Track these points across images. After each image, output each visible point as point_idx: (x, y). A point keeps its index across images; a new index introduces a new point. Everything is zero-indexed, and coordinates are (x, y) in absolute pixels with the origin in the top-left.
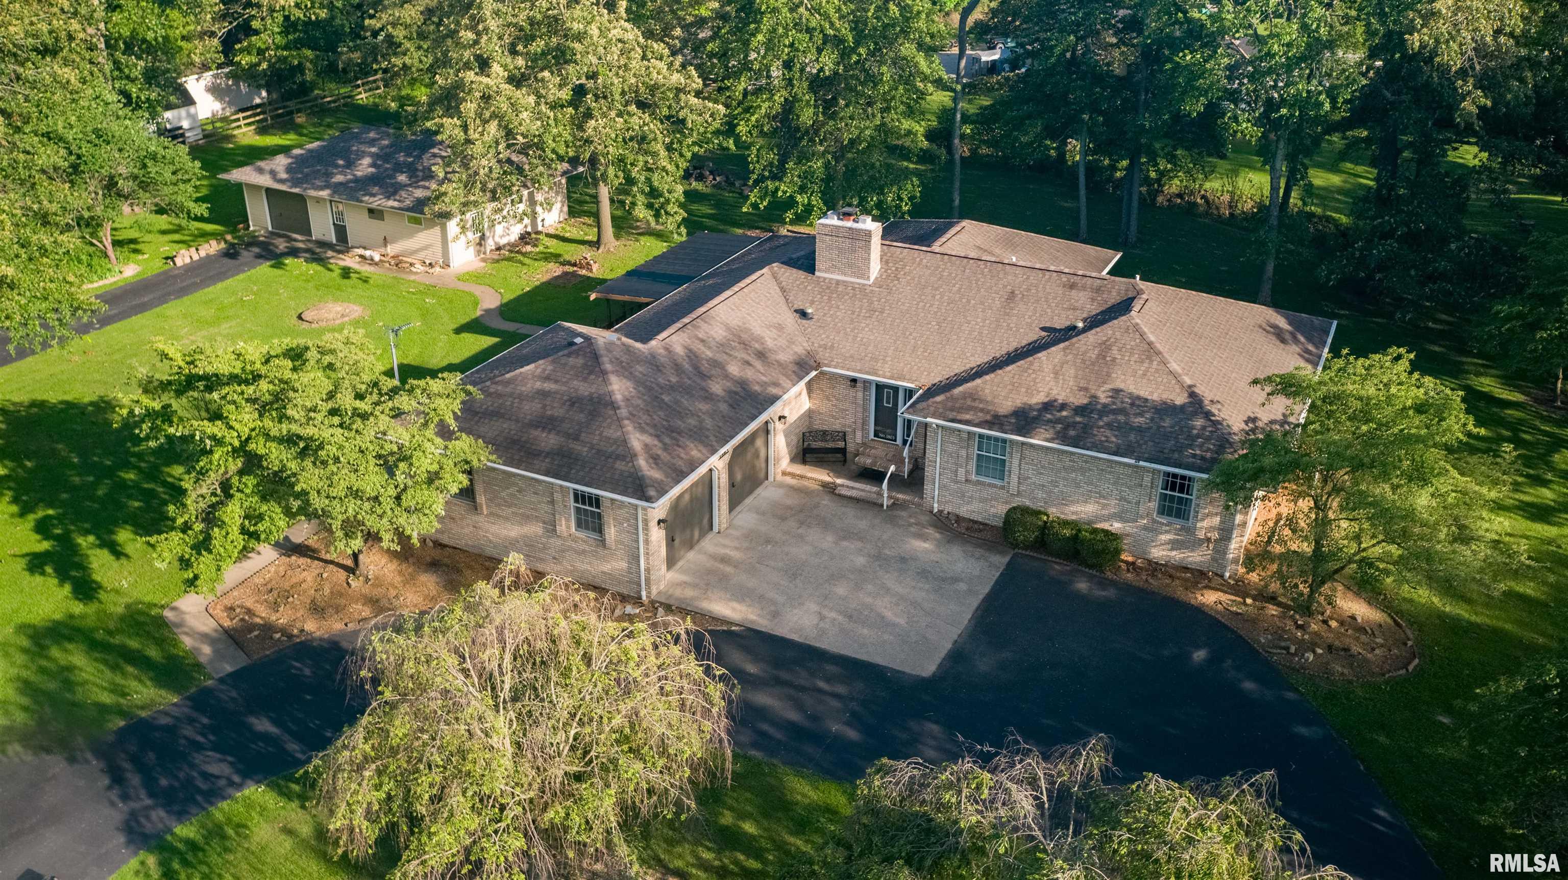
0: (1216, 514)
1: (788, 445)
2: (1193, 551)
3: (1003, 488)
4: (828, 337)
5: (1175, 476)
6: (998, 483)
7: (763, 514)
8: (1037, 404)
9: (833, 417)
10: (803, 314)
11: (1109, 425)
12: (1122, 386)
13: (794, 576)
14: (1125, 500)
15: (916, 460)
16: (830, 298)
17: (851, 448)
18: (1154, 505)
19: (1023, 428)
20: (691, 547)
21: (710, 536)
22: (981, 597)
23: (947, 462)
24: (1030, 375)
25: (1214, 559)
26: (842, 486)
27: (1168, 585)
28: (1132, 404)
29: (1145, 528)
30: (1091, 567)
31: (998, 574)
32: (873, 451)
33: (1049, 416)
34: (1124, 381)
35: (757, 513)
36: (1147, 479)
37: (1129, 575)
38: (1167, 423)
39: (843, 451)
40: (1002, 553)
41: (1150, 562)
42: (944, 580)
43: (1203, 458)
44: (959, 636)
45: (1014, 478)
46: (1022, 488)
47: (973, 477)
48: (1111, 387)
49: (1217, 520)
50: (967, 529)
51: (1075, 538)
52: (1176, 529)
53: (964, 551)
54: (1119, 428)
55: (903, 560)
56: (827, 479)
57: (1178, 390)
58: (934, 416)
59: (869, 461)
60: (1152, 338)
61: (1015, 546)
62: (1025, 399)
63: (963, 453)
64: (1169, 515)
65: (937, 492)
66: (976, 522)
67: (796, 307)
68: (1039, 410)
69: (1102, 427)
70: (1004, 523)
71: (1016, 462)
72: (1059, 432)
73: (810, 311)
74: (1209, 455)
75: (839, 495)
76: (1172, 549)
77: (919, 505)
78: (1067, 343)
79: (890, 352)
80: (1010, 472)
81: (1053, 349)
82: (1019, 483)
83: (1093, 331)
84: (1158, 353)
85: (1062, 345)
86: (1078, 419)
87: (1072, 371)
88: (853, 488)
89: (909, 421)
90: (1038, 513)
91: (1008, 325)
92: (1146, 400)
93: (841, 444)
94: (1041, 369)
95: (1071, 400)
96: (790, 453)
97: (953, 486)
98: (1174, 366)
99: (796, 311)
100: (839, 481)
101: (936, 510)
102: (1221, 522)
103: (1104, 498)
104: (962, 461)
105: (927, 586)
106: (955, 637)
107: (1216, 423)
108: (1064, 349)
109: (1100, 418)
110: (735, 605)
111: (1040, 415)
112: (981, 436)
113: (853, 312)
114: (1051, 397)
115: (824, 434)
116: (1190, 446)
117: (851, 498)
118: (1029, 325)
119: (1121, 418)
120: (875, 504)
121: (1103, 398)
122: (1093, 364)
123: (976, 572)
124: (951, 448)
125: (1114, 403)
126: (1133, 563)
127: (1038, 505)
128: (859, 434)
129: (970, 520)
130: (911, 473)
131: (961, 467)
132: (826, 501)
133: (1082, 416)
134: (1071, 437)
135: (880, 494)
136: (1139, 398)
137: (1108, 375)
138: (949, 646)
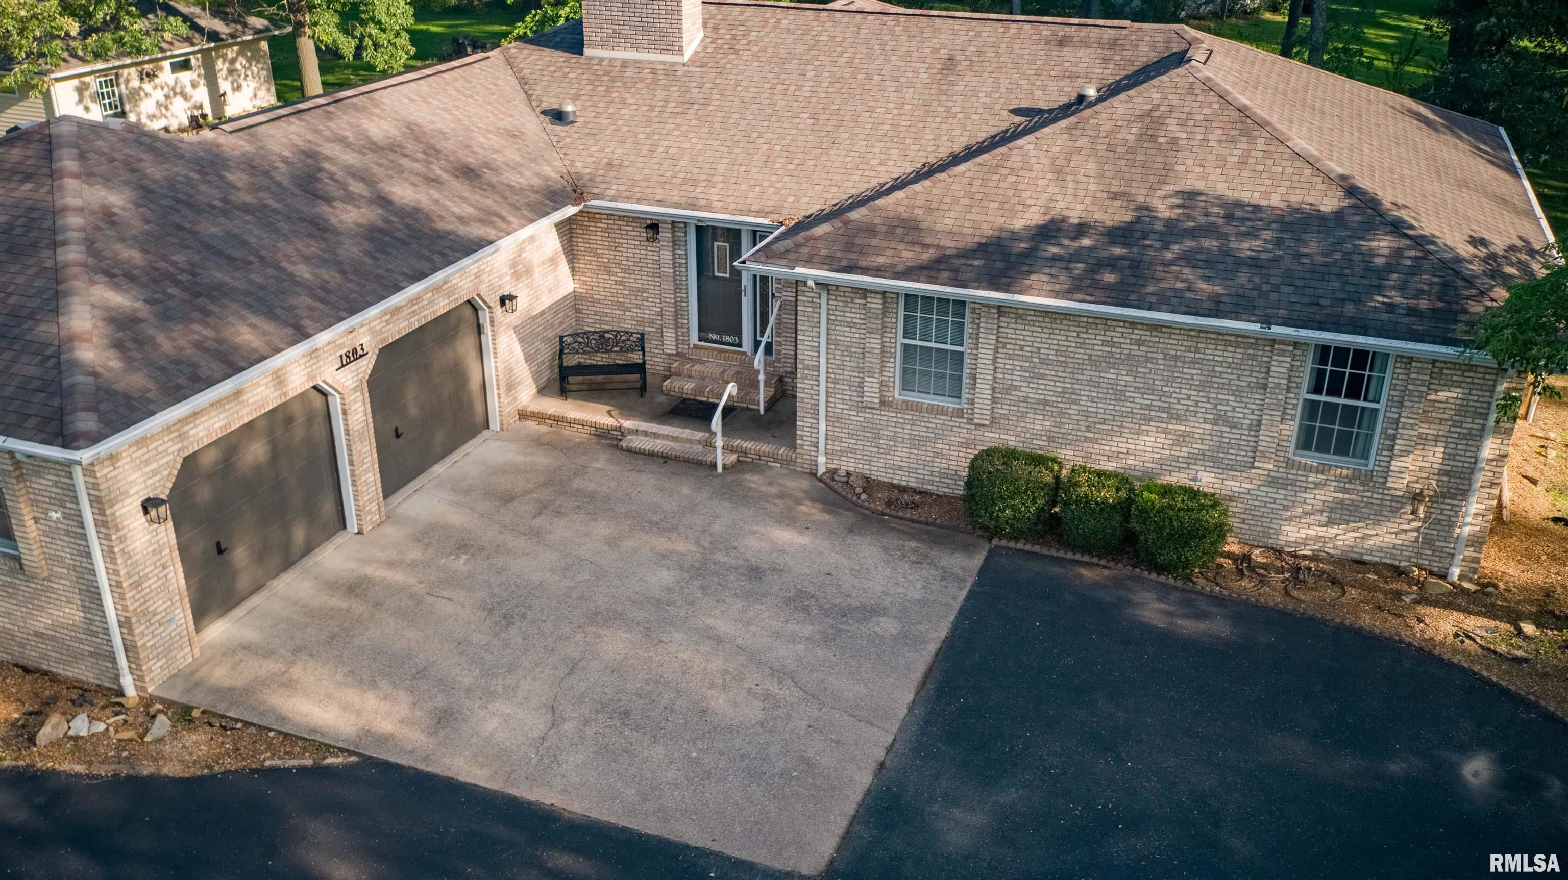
0: (1436, 439)
1: (529, 358)
2: (1377, 523)
3: (959, 413)
4: (602, 150)
5: (1341, 353)
6: (950, 404)
7: (468, 491)
8: (1026, 228)
9: (620, 305)
10: (558, 116)
11: (1187, 258)
12: (1200, 185)
13: (508, 620)
14: (1226, 422)
15: (781, 379)
16: (608, 91)
17: (655, 363)
18: (1291, 429)
19: (1003, 273)
20: (287, 563)
21: (340, 539)
22: (932, 648)
23: (841, 367)
24: (1003, 178)
25: (1429, 542)
26: (636, 432)
27: (1333, 604)
28: (1229, 217)
29: (1272, 482)
30: (1162, 569)
31: (963, 594)
32: (697, 367)
33: (1054, 250)
34: (1204, 177)
35: (454, 490)
36: (1280, 368)
37: (1245, 583)
38: (1313, 246)
39: (640, 368)
40: (968, 549)
41: (1278, 552)
42: (844, 613)
43: (1412, 311)
44: (889, 750)
45: (984, 389)
46: (1001, 411)
47: (897, 394)
48: (1177, 188)
49: (1435, 456)
50: (889, 504)
51: (1125, 508)
52: (1339, 479)
53: (885, 549)
54: (1210, 263)
55: (755, 573)
56: (608, 421)
57: (1321, 187)
58: (808, 262)
59: (689, 386)
60: (1244, 100)
61: (991, 533)
62: (1000, 221)
63: (874, 343)
64: (1323, 448)
65: (823, 427)
66: (904, 489)
67: (545, 106)
68: (1033, 238)
69: (1172, 263)
70: (969, 484)
71: (986, 354)
72: (1080, 278)
73: (569, 108)
74: (1424, 304)
75: (629, 451)
76: (1330, 523)
77: (787, 462)
78: (1073, 119)
79: (721, 168)
80: (974, 377)
81: (1047, 130)
82: (994, 400)
83: (1123, 96)
84: (1263, 124)
85: (1063, 123)
86: (1118, 251)
87: (1092, 166)
88: (655, 435)
89: (764, 279)
90: (1039, 460)
91: (948, 110)
92: (1257, 208)
93: (636, 357)
94: (1026, 165)
95: (1097, 216)
96: (536, 376)
97: (858, 418)
98: (1301, 144)
99: (544, 113)
100: (628, 424)
101: (821, 470)
102: (1447, 457)
103: (1179, 419)
104: (873, 361)
105: (808, 630)
106: (880, 754)
107: (1421, 242)
108: (1069, 129)
109: (1166, 247)
110: (350, 695)
111: (1034, 249)
112: (910, 299)
113: (652, 108)
114: (1055, 213)
115: (603, 341)
116: (1379, 289)
117: (651, 455)
118: (989, 108)
119: (1210, 243)
120: (700, 464)
121: (1164, 210)
122: (1132, 151)
123: (915, 593)
124: (848, 336)
125: (1190, 218)
126: (1246, 557)
127: (1038, 445)
128: (669, 336)
129: (893, 486)
130: (771, 404)
131: (871, 373)
132: (601, 461)
133: (1124, 245)
134: (1108, 287)
135: (709, 445)
136: (1238, 204)
137: (1168, 168)
138: (865, 779)
